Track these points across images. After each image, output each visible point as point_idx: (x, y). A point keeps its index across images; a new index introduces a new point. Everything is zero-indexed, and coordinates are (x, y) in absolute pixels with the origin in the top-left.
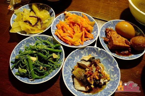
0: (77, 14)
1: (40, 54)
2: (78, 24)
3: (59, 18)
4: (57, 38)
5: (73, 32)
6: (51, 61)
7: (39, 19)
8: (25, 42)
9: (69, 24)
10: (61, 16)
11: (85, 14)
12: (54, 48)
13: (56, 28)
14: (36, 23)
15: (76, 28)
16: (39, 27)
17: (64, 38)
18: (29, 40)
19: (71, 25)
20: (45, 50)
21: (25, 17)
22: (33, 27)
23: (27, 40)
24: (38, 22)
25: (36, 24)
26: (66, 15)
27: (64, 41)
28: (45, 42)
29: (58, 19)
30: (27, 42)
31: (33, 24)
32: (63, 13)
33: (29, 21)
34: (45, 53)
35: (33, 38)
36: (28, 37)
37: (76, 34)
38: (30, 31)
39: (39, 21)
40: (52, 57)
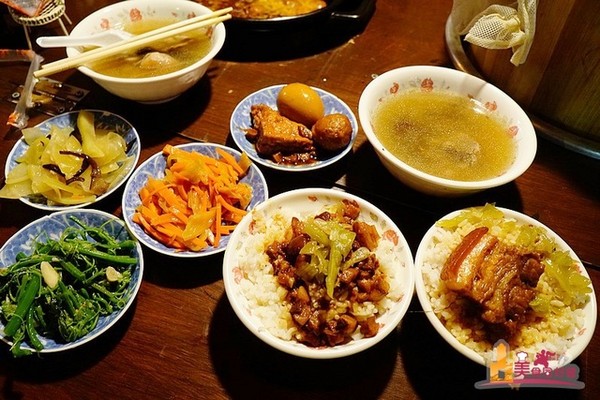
0: (203, 150)
1: (69, 265)
2: (201, 185)
3: (148, 170)
4: (141, 231)
5: (185, 211)
6: (102, 289)
7: (88, 163)
8: (39, 228)
9: (174, 185)
10: (153, 161)
11: (226, 150)
12: (117, 250)
13: (138, 201)
14: (78, 174)
15: (195, 196)
16: (85, 185)
17: (160, 229)
18: (50, 221)
19: (182, 188)
20: (84, 255)
21: (48, 152)
22: (67, 184)
23: (44, 222)
24: (83, 171)
25: (77, 177)
26: (169, 158)
27: (160, 238)
28: (93, 233)
29: (145, 172)
30: (45, 228)
31: (69, 176)
32: (161, 153)
33: (57, 167)
34: (82, 266)
35: (64, 217)
36: (49, 213)
37: (195, 216)
38: (57, 196)
39: (90, 167)
40: (105, 277)
